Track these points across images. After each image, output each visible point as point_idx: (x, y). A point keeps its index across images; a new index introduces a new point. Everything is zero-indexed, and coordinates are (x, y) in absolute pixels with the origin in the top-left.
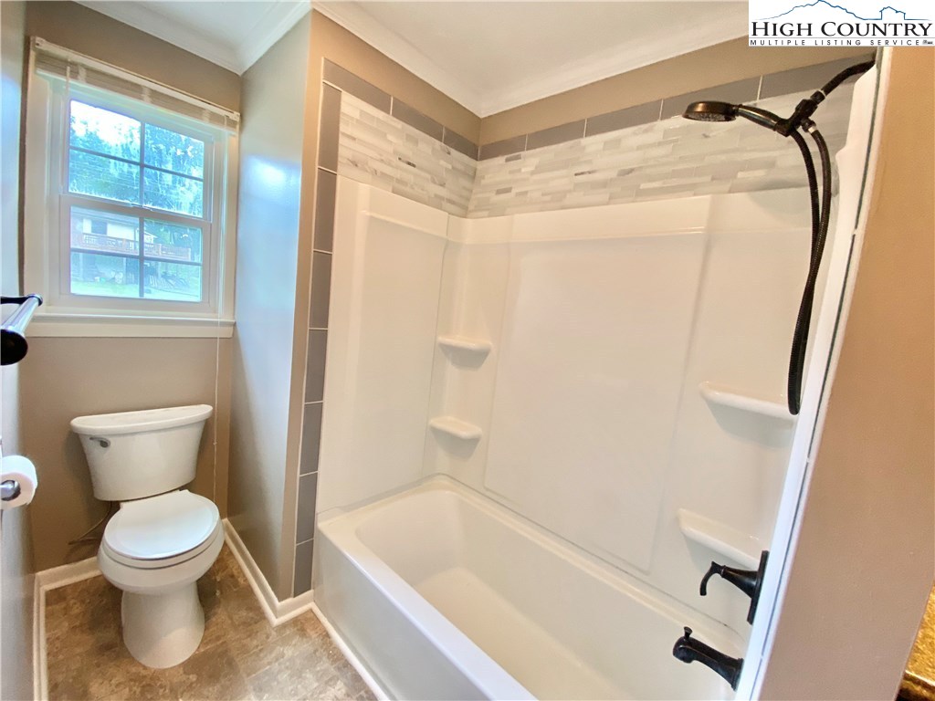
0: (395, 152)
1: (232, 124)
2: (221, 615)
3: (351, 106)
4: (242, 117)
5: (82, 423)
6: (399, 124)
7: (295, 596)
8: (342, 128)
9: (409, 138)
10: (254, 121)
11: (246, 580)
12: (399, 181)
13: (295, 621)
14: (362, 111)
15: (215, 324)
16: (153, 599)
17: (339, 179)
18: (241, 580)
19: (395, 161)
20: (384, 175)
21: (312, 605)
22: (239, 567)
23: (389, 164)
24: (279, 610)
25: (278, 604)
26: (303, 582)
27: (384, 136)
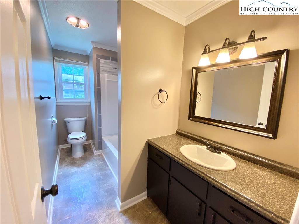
0: (112, 67)
1: (87, 65)
2: (87, 153)
3: (102, 61)
4: (89, 63)
5: (66, 119)
6: (113, 62)
7: (99, 150)
8: (101, 65)
9: (115, 64)
10: (90, 64)
11: (93, 149)
12: (114, 72)
13: (98, 155)
14: (104, 61)
15: (86, 102)
16: (75, 145)
17: (101, 74)
18: (92, 149)
19: (112, 68)
20: (110, 72)
21: (102, 153)
22: (92, 148)
23: (111, 69)
24: (96, 152)
25: (96, 151)
26: (100, 148)
27: (109, 65)
